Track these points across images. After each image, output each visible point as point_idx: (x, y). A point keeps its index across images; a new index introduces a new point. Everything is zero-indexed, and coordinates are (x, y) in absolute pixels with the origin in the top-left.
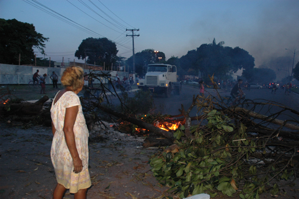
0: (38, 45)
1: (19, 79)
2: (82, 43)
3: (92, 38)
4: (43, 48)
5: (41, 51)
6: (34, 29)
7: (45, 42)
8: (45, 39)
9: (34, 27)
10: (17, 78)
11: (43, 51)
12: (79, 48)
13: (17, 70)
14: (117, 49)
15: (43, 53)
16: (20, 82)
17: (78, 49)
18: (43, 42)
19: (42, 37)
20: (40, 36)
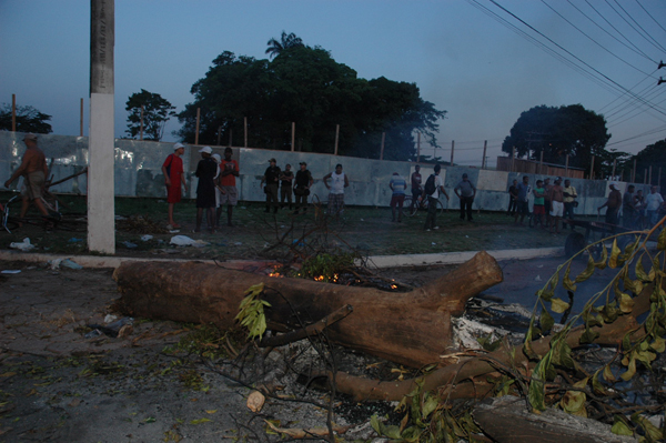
0: (423, 126)
1: (377, 194)
2: (519, 120)
3: (544, 107)
4: (434, 132)
5: (430, 138)
6: (418, 94)
7: (440, 121)
8: (438, 113)
9: (418, 89)
10: (375, 191)
11: (434, 139)
12: (512, 131)
13: (375, 172)
14: (608, 133)
15: (433, 143)
16: (379, 202)
17: (509, 135)
18: (435, 119)
19: (434, 110)
20: (428, 107)
